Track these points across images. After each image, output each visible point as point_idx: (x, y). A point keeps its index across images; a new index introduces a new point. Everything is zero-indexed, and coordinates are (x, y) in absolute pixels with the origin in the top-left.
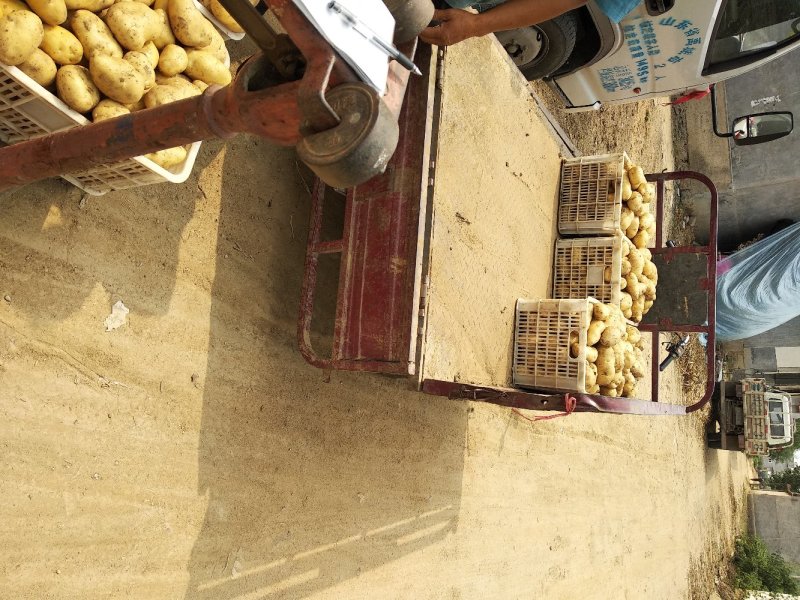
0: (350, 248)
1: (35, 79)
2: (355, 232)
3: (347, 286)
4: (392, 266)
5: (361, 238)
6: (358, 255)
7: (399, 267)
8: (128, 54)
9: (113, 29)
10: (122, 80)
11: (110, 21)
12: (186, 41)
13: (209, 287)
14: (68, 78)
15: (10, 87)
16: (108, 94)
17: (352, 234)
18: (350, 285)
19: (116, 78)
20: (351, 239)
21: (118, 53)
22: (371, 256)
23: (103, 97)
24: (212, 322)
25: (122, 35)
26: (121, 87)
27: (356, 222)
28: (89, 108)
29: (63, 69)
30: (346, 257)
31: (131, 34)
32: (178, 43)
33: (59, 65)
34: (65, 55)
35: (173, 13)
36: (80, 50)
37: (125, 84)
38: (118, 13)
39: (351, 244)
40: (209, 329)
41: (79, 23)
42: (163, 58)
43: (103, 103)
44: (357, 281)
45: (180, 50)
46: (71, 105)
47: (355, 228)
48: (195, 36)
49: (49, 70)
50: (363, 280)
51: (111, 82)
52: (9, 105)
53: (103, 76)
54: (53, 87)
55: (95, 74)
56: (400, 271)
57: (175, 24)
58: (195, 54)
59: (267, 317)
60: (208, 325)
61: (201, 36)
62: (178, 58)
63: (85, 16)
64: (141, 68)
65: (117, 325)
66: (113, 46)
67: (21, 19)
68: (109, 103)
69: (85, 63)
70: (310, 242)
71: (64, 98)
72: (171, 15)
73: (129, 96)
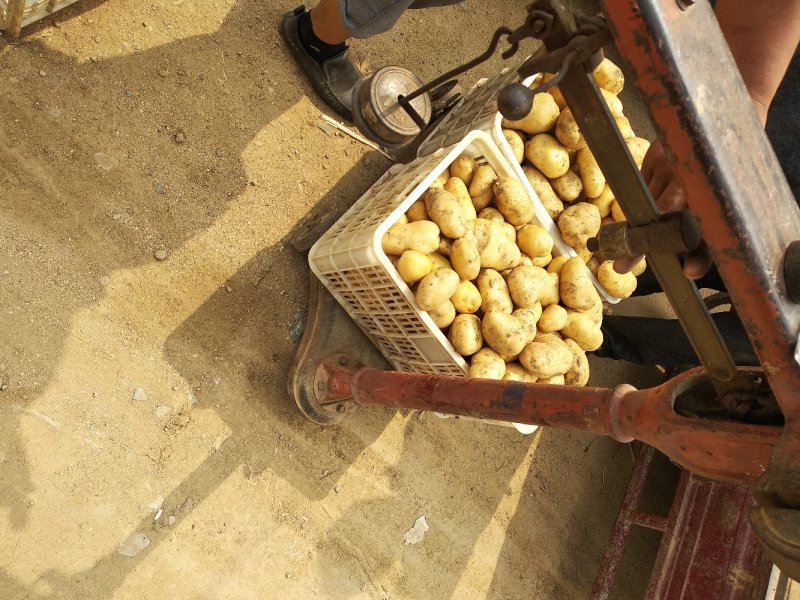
0: (676, 533)
1: (437, 323)
2: (685, 515)
3: (663, 576)
4: (732, 578)
5: (693, 525)
6: (685, 545)
7: (741, 581)
8: (518, 311)
9: (512, 289)
10: (508, 336)
11: (510, 282)
12: (570, 303)
13: (507, 523)
14: (464, 327)
15: (413, 323)
16: (492, 344)
17: (681, 515)
18: (668, 577)
19: (504, 334)
20: (679, 521)
21: (509, 309)
22: (703, 552)
23: (485, 345)
24: (499, 561)
25: (518, 295)
26: (506, 342)
27: (689, 505)
28: (470, 353)
29: (461, 317)
30: (668, 541)
31: (527, 295)
32: (561, 303)
33: (458, 313)
34: (465, 306)
35: (565, 278)
36: (479, 303)
37: (509, 340)
38: (520, 275)
39: (677, 527)
40: (493, 569)
41: (485, 281)
42: (544, 317)
43: (485, 351)
44: (678, 577)
45: (562, 311)
46: (457, 349)
47: (687, 510)
48: (580, 301)
49: (449, 316)
50: (687, 578)
51: (499, 336)
52: (405, 335)
53: (493, 329)
54: (447, 331)
55: (486, 327)
56: (742, 587)
57: (564, 288)
58: (575, 315)
59: (555, 572)
60: (494, 565)
61: (587, 301)
62: (559, 317)
63: (492, 274)
64: (526, 326)
65: (414, 541)
66: (507, 304)
67: (446, 276)
68: (490, 352)
69: (481, 314)
70: (624, 507)
71: (454, 342)
72: (563, 280)
73: (510, 350)
